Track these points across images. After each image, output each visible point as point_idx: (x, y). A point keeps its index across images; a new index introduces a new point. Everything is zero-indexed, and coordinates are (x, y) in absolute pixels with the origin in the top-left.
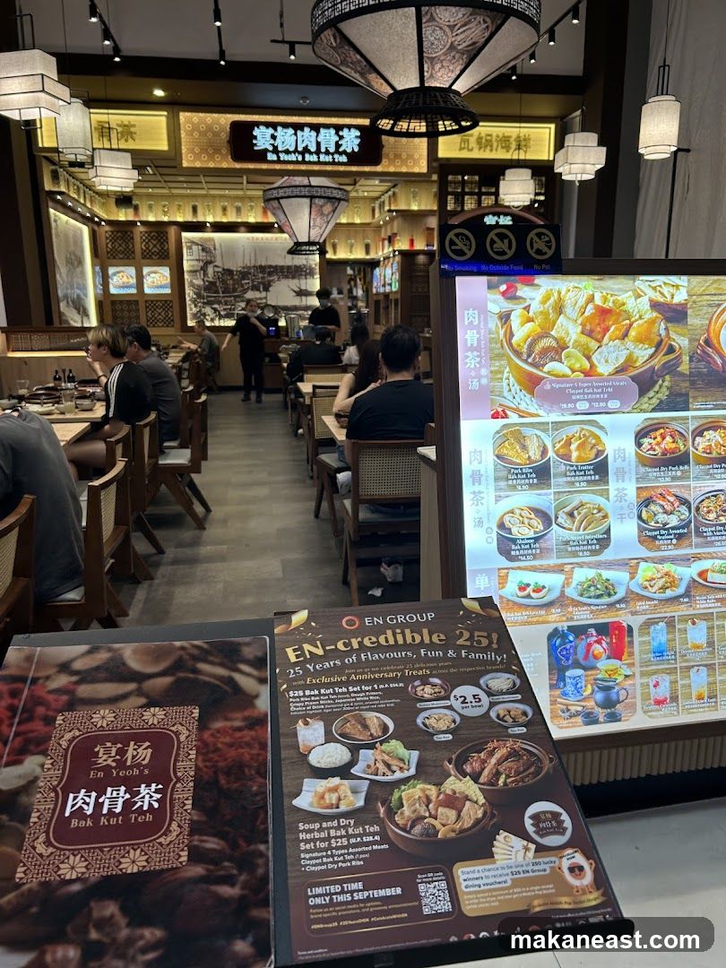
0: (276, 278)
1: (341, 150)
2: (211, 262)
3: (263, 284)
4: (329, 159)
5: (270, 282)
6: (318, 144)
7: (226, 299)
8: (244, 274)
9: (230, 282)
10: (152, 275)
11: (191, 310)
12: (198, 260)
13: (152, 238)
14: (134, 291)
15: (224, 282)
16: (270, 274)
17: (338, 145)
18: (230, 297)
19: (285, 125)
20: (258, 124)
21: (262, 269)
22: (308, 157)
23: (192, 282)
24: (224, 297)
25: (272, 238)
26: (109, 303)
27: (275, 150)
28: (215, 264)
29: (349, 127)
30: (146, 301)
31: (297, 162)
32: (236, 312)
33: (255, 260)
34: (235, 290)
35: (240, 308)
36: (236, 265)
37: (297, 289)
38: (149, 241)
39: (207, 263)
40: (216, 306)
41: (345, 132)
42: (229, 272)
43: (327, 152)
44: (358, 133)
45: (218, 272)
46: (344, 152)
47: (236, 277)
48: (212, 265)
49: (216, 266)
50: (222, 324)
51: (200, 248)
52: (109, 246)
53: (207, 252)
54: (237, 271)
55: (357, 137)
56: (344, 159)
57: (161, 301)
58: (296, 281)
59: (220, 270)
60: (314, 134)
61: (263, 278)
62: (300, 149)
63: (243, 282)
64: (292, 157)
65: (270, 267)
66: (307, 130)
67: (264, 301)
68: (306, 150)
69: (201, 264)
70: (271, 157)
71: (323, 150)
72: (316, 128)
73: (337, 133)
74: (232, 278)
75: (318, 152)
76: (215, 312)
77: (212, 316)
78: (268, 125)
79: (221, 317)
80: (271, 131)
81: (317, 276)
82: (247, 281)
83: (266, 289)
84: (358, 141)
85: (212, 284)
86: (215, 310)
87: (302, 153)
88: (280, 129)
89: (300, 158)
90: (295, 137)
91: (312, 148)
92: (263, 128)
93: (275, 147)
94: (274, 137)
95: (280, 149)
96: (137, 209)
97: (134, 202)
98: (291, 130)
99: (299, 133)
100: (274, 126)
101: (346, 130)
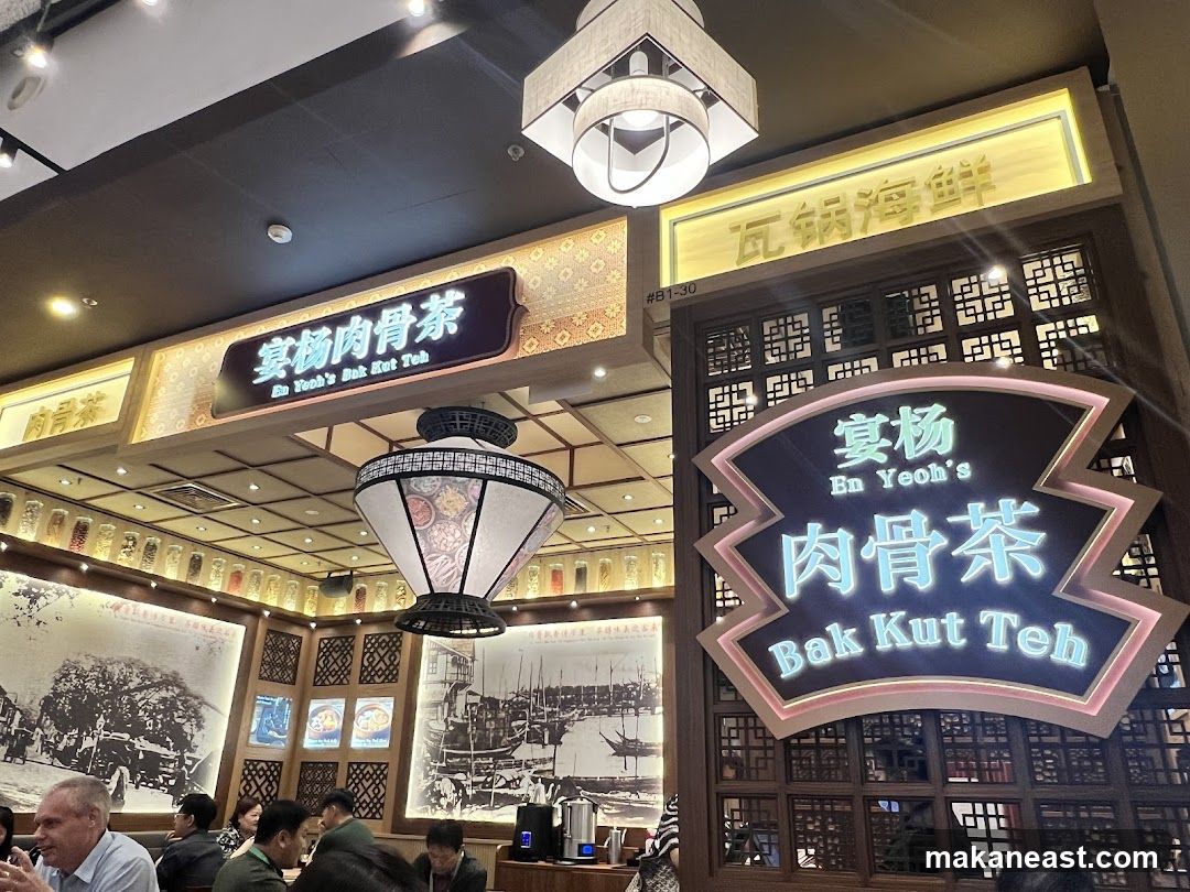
0: (576, 713)
1: (419, 338)
2: (463, 685)
3: (551, 727)
4: (391, 365)
5: (563, 723)
6: (374, 340)
7: (480, 760)
8: (517, 709)
9: (491, 725)
10: (368, 714)
11: (417, 783)
12: (444, 682)
13: (380, 644)
14: (335, 743)
15: (479, 724)
16: (565, 706)
17: (414, 331)
18: (487, 756)
19: (314, 325)
20: (267, 338)
21: (550, 695)
22: (349, 374)
23: (428, 725)
24: (476, 756)
25: (573, 632)
26: (297, 767)
27: (289, 377)
28: (470, 688)
29: (441, 290)
30: (350, 764)
31: (328, 389)
32: (494, 791)
33: (540, 678)
34: (497, 741)
35: (502, 782)
36: (502, 691)
37: (617, 739)
38: (376, 651)
39: (458, 687)
40: (460, 776)
41: (432, 302)
42: (491, 703)
43: (389, 353)
44: (461, 296)
45: (472, 705)
46: (427, 345)
47: (503, 715)
48: (464, 692)
49: (471, 693)
50: (466, 818)
51: (450, 658)
52: (321, 663)
53: (459, 666)
54: (505, 702)
55: (457, 304)
56: (423, 357)
57: (372, 764)
58: (616, 720)
59: (476, 699)
60: (368, 323)
61: (552, 714)
62: (336, 361)
63: (514, 724)
64: (319, 382)
65: (567, 690)
66: (356, 319)
67: (549, 766)
68: (350, 361)
69: (448, 689)
70: (279, 391)
71: (381, 350)
72: (372, 312)
74: (495, 718)
75: (371, 357)
76: (457, 791)
77: (452, 797)
78: (284, 333)
79: (466, 801)
80: (290, 341)
81: (659, 709)
82: (521, 723)
83: (556, 740)
84: (459, 311)
85: (461, 728)
86: (458, 785)
87: (338, 369)
88: (306, 333)
89: (332, 379)
90: (330, 342)
91: (361, 353)
92: (277, 341)
93: (289, 369)
94: (292, 352)
95: (298, 371)
96: (361, 594)
97: (358, 585)
98: (326, 331)
99: (340, 330)
100: (295, 331)
101: (435, 298)
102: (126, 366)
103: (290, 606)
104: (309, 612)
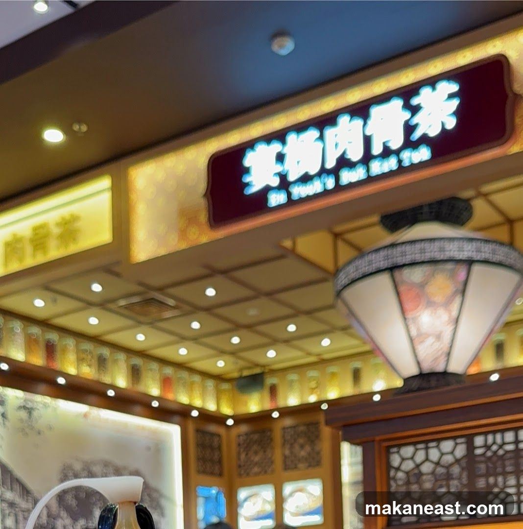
1: (417, 135)
4: (391, 164)
6: (367, 141)
10: (297, 496)
13: (300, 434)
17: (409, 129)
19: (300, 128)
20: (250, 145)
22: (348, 176)
27: (285, 184)
29: (432, 82)
31: (326, 193)
38: (295, 441)
41: (424, 97)
43: (387, 152)
44: (454, 87)
46: (425, 140)
52: (242, 456)
55: (451, 96)
56: (422, 154)
60: (359, 122)
62: (330, 164)
64: (316, 187)
66: (344, 120)
68: (344, 162)
70: (276, 199)
71: (377, 150)
72: (361, 110)
73: (407, 106)
75: (368, 157)
78: (268, 139)
80: (276, 147)
84: (456, 102)
87: (335, 172)
88: (291, 137)
89: (330, 183)
90: (320, 144)
91: (356, 154)
92: (261, 147)
93: (283, 177)
94: (280, 158)
95: (291, 178)
96: (273, 391)
97: (270, 381)
98: (313, 133)
99: (329, 132)
100: (280, 136)
101: (426, 91)
102: (104, 183)
103: (211, 406)
104: (227, 410)
